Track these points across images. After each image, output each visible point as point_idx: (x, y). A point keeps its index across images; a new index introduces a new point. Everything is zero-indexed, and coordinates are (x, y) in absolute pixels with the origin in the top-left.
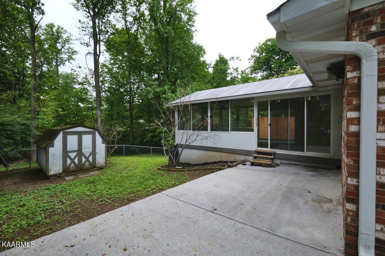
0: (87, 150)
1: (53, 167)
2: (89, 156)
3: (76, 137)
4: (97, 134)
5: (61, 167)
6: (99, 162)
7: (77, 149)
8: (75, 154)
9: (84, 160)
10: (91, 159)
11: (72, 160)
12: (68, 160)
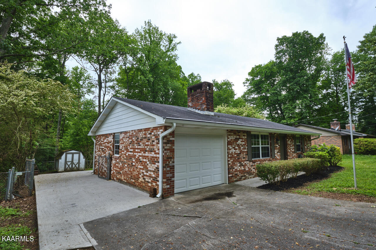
0: (76, 161)
1: (60, 168)
2: (77, 164)
3: (71, 155)
4: (81, 154)
5: (64, 169)
6: (81, 167)
7: (71, 161)
8: (70, 163)
9: (74, 166)
10: (77, 166)
11: (69, 166)
12: (67, 165)
